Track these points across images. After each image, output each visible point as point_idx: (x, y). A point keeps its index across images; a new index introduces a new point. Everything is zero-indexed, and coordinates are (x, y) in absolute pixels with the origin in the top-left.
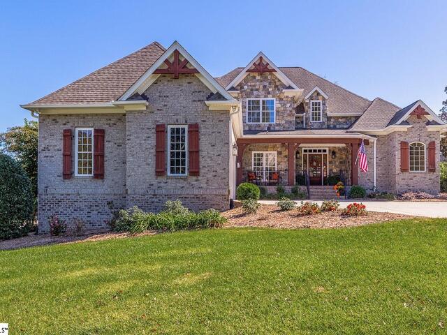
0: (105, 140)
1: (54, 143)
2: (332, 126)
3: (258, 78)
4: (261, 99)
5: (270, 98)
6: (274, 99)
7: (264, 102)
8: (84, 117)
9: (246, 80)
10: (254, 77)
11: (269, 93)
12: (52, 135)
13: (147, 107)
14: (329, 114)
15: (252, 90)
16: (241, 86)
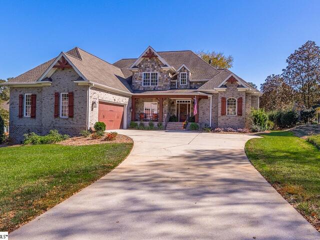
0: (37, 99)
1: (15, 101)
2: (193, 87)
3: (149, 60)
4: (150, 73)
5: (155, 72)
6: (158, 72)
7: (152, 74)
8: (27, 88)
9: (142, 62)
10: (147, 60)
11: (155, 69)
12: (15, 97)
13: (52, 84)
14: (191, 80)
15: (145, 67)
16: (140, 65)
